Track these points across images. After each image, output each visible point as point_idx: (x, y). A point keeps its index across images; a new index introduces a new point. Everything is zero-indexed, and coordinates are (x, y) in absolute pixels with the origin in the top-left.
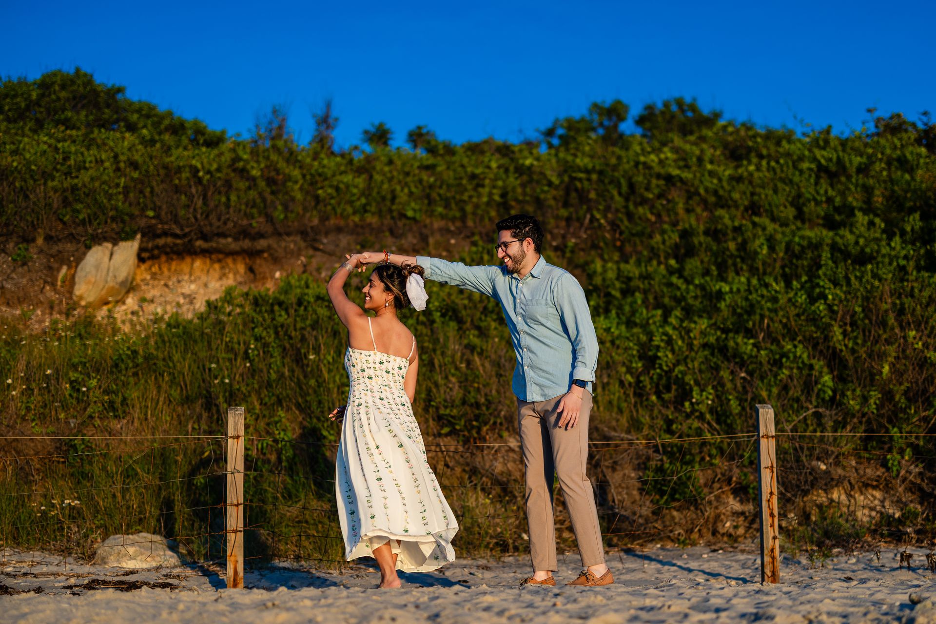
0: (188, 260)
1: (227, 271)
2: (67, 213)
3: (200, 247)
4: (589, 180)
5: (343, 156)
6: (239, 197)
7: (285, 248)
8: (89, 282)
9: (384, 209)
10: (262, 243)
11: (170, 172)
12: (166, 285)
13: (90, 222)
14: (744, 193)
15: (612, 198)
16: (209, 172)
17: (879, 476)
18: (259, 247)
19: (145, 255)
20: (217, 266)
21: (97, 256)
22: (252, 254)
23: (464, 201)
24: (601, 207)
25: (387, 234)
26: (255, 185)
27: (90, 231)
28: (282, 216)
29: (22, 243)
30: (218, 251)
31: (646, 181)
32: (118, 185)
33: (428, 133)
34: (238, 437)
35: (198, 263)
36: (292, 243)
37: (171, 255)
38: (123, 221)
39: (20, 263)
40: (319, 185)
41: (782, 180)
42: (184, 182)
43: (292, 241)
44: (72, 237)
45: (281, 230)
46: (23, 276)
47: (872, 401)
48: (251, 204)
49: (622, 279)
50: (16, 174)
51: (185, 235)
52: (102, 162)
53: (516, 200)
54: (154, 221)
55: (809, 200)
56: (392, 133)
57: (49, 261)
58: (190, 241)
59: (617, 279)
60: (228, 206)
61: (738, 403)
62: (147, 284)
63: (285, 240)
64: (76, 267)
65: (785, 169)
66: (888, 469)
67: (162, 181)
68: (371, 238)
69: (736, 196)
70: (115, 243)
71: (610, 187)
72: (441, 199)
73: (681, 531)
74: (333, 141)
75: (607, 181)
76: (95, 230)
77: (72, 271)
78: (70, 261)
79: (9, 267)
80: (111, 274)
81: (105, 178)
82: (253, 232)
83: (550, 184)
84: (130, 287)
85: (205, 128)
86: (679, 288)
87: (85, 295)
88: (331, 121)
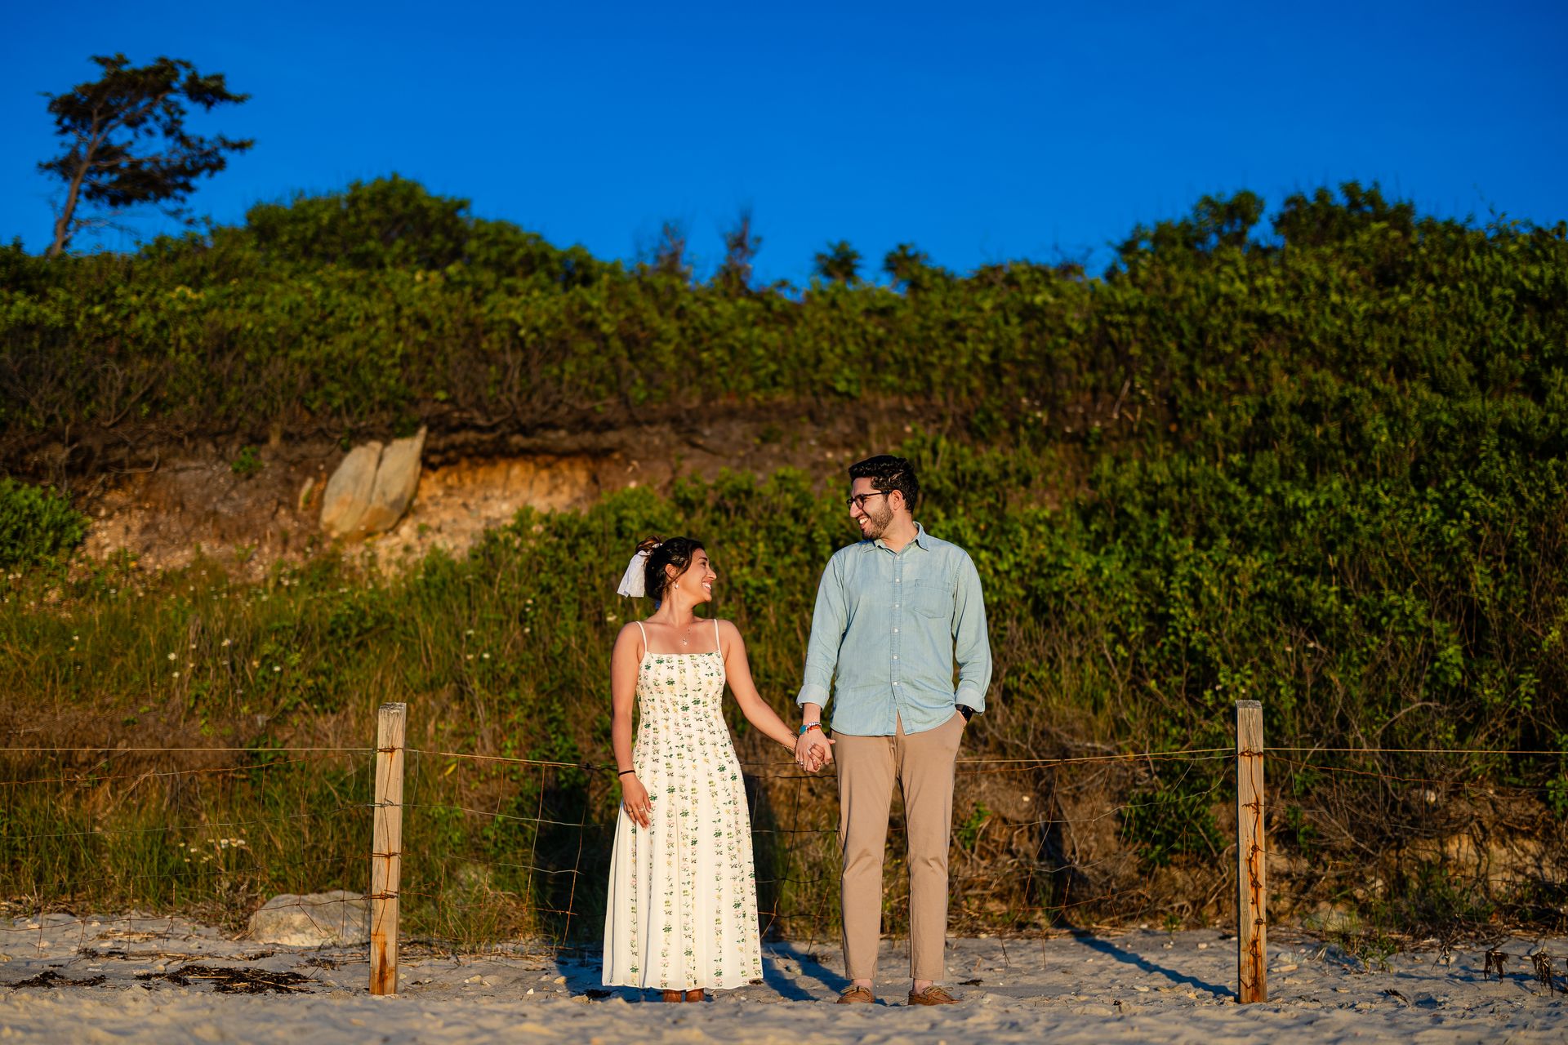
0: (502, 465)
1: (560, 481)
2: (316, 398)
3: (517, 445)
4: (1132, 325)
5: (758, 297)
6: (578, 367)
7: (647, 444)
8: (342, 503)
9: (802, 379)
10: (611, 438)
11: (475, 331)
12: (465, 505)
13: (349, 411)
14: (1390, 340)
15: (1167, 354)
16: (535, 329)
17: (1532, 816)
18: (606, 444)
19: (434, 459)
20: (545, 474)
21: (359, 461)
22: (597, 455)
23: (931, 365)
24: (1148, 370)
25: (805, 419)
26: (607, 347)
27: (348, 423)
28: (642, 395)
29: (249, 445)
30: (545, 451)
31: (1224, 326)
32: (392, 354)
33: (916, 256)
34: (392, 750)
35: (517, 470)
36: (659, 436)
37: (476, 459)
38: (397, 408)
39: (244, 475)
40: (704, 346)
41: (1456, 317)
42: (496, 346)
43: (659, 433)
44: (322, 435)
45: (640, 417)
46: (248, 494)
47: (1523, 688)
48: (597, 375)
49: (1146, 487)
50: (249, 341)
51: (492, 429)
52: (375, 318)
53: (1013, 361)
54: (446, 407)
55: (1498, 349)
56: (860, 257)
57: (288, 471)
58: (503, 436)
59: (1140, 487)
60: (559, 380)
61: (1293, 692)
62: (437, 504)
63: (647, 433)
64: (328, 479)
65: (1465, 298)
66: (1550, 805)
67: (464, 346)
68: (779, 426)
69: (1373, 346)
70: (386, 442)
71: (1164, 337)
72: (896, 361)
73: (1185, 902)
74: (748, 273)
75: (1160, 326)
76: (355, 423)
77: (322, 486)
78: (319, 471)
79: (227, 481)
80: (377, 489)
81: (375, 342)
82: (597, 420)
83: (1069, 334)
84: (407, 509)
85: (589, 258)
86: (1237, 502)
87: (338, 523)
88: (749, 242)
